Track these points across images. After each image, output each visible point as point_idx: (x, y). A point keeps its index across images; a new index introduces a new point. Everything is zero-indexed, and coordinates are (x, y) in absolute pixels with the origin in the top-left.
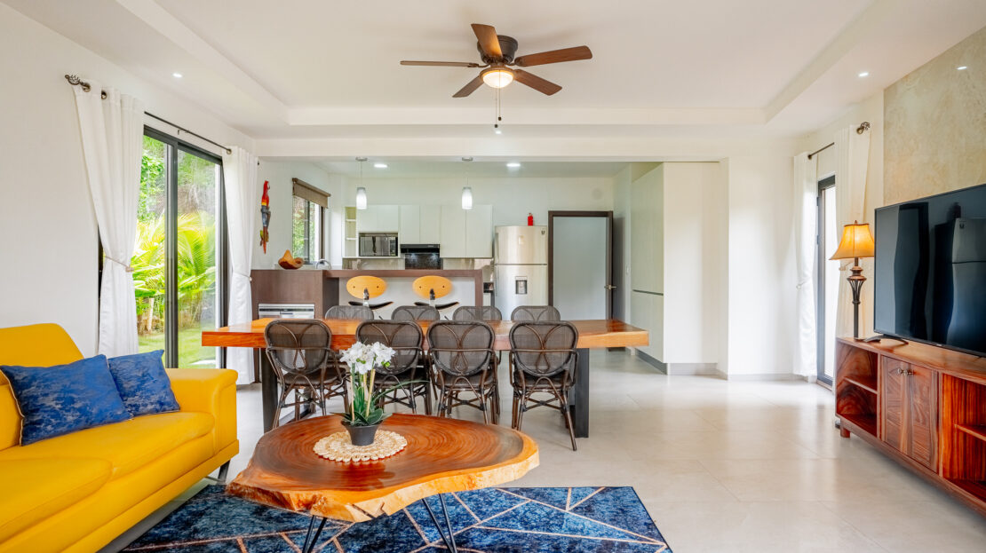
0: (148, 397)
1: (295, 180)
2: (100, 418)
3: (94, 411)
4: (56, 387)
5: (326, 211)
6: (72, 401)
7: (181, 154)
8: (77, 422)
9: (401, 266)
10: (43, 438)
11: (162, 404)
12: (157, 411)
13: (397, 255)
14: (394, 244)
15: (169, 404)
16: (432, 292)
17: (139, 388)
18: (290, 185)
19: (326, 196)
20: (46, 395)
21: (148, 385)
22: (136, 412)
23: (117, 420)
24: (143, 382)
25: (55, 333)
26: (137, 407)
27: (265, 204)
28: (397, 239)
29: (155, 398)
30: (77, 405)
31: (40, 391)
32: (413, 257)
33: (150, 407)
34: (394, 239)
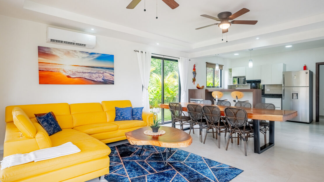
0: (136, 116)
1: (207, 63)
2: (126, 119)
3: (125, 117)
4: (120, 112)
5: (222, 71)
6: (122, 115)
7: (165, 61)
8: (122, 119)
9: (249, 88)
10: (117, 121)
11: (139, 118)
12: (138, 120)
13: (245, 84)
14: (244, 80)
15: (140, 118)
16: (237, 97)
17: (135, 114)
18: (205, 64)
19: (222, 66)
20: (119, 113)
21: (137, 114)
22: (134, 119)
23: (129, 120)
24: (136, 113)
25: (129, 102)
26: (134, 118)
27: (194, 71)
28: (245, 78)
29: (138, 117)
30: (123, 116)
31: (118, 112)
32: (253, 84)
33: (137, 119)
34: (244, 78)
